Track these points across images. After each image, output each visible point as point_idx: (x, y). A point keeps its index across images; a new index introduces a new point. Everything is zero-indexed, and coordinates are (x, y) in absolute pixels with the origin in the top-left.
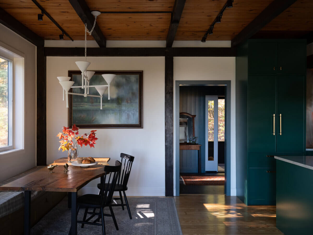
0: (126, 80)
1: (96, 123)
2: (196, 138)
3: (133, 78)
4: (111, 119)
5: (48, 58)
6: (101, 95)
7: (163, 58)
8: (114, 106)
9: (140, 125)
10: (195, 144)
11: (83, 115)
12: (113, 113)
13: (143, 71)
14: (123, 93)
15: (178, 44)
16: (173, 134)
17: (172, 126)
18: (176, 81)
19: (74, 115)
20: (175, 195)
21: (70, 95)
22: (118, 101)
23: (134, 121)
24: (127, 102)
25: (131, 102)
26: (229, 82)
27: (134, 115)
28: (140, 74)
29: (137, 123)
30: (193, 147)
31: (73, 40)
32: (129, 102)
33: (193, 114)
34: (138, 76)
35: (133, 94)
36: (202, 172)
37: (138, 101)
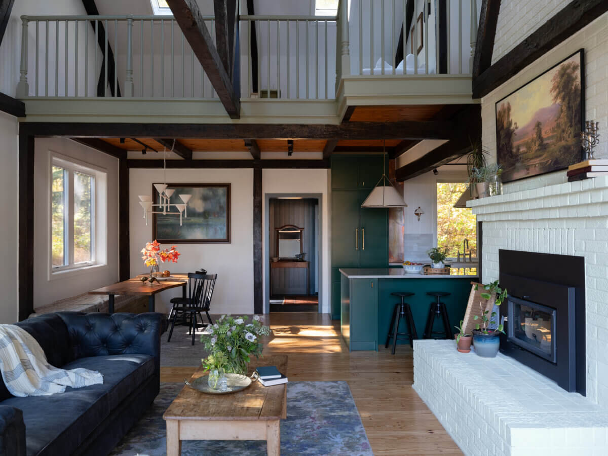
0: (213, 193)
1: (182, 239)
2: (303, 254)
3: (221, 191)
4: (198, 234)
5: (131, 169)
6: (181, 212)
7: (252, 170)
8: (200, 220)
9: (228, 240)
10: (302, 261)
11: (169, 230)
12: (199, 227)
13: (230, 184)
14: (209, 206)
15: (266, 156)
16: (261, 249)
17: (261, 240)
18: (266, 194)
19: (159, 230)
20: (264, 312)
21: (154, 206)
22: (205, 214)
23: (222, 235)
24: (215, 216)
25: (218, 216)
26: (321, 195)
27: (221, 229)
28: (228, 187)
29: (225, 238)
30: (300, 264)
31: (157, 152)
32: (216, 215)
33: (301, 227)
34: (225, 189)
35: (221, 207)
36: (312, 293)
37: (225, 215)
